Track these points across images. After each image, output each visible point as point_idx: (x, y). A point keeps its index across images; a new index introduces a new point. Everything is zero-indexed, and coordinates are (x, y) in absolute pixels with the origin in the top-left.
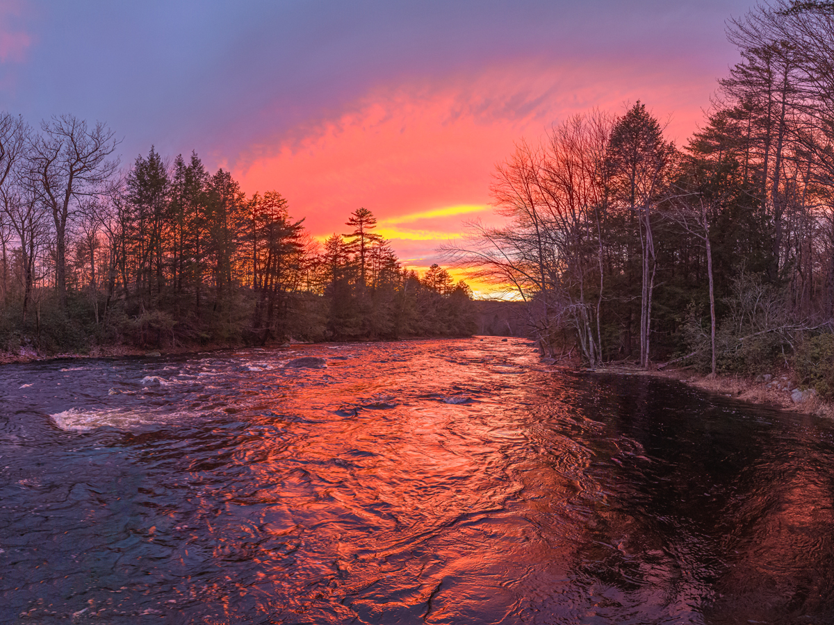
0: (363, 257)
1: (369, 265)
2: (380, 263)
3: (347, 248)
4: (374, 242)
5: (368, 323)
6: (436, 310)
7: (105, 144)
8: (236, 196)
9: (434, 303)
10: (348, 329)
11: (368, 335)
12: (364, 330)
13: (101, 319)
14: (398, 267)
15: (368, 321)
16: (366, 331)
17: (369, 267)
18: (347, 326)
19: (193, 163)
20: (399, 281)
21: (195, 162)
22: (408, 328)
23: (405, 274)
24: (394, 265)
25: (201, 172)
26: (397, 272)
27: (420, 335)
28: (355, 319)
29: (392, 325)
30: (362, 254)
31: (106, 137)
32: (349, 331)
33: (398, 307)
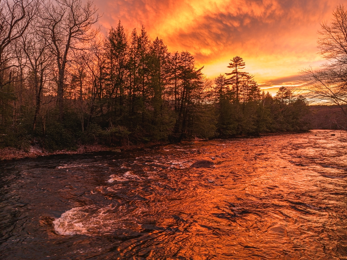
0: (237, 87)
1: (241, 91)
2: (248, 89)
3: (228, 81)
4: (244, 77)
5: (240, 127)
6: (284, 116)
7: (92, 17)
8: (166, 55)
9: (282, 112)
10: (228, 131)
11: (241, 134)
12: (238, 131)
13: (85, 129)
14: (259, 91)
15: (241, 126)
16: (239, 132)
17: (241, 93)
18: (228, 130)
19: (142, 34)
20: (260, 100)
21: (143, 34)
22: (265, 128)
23: (263, 95)
24: (256, 90)
25: (146, 40)
26: (259, 95)
27: (274, 133)
28: (233, 125)
29: (255, 127)
30: (237, 84)
31: (93, 11)
32: (229, 132)
33: (259, 116)
